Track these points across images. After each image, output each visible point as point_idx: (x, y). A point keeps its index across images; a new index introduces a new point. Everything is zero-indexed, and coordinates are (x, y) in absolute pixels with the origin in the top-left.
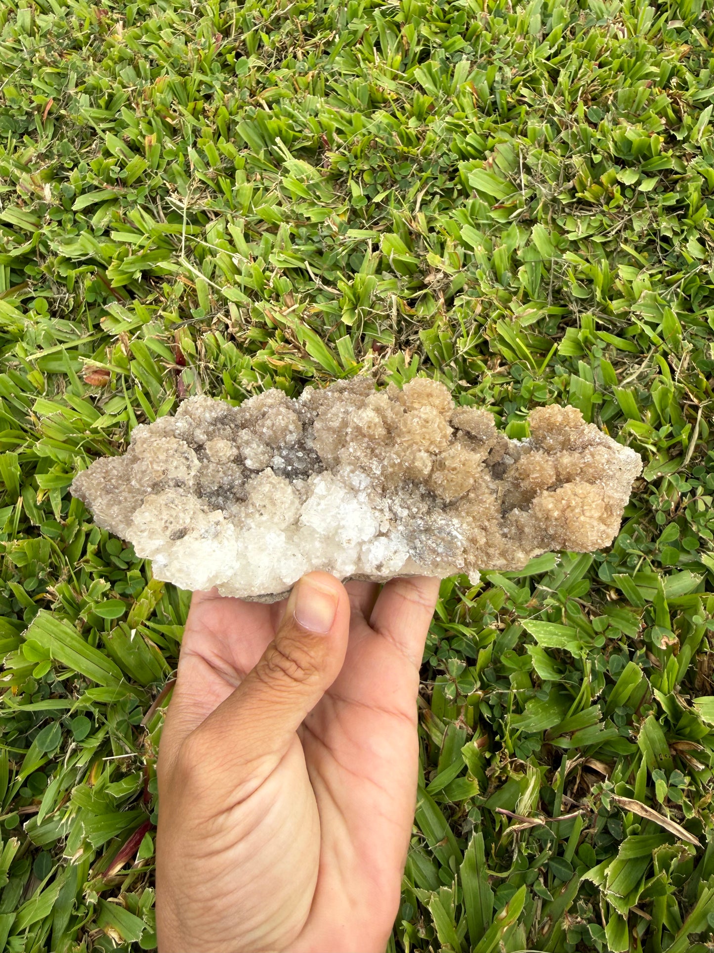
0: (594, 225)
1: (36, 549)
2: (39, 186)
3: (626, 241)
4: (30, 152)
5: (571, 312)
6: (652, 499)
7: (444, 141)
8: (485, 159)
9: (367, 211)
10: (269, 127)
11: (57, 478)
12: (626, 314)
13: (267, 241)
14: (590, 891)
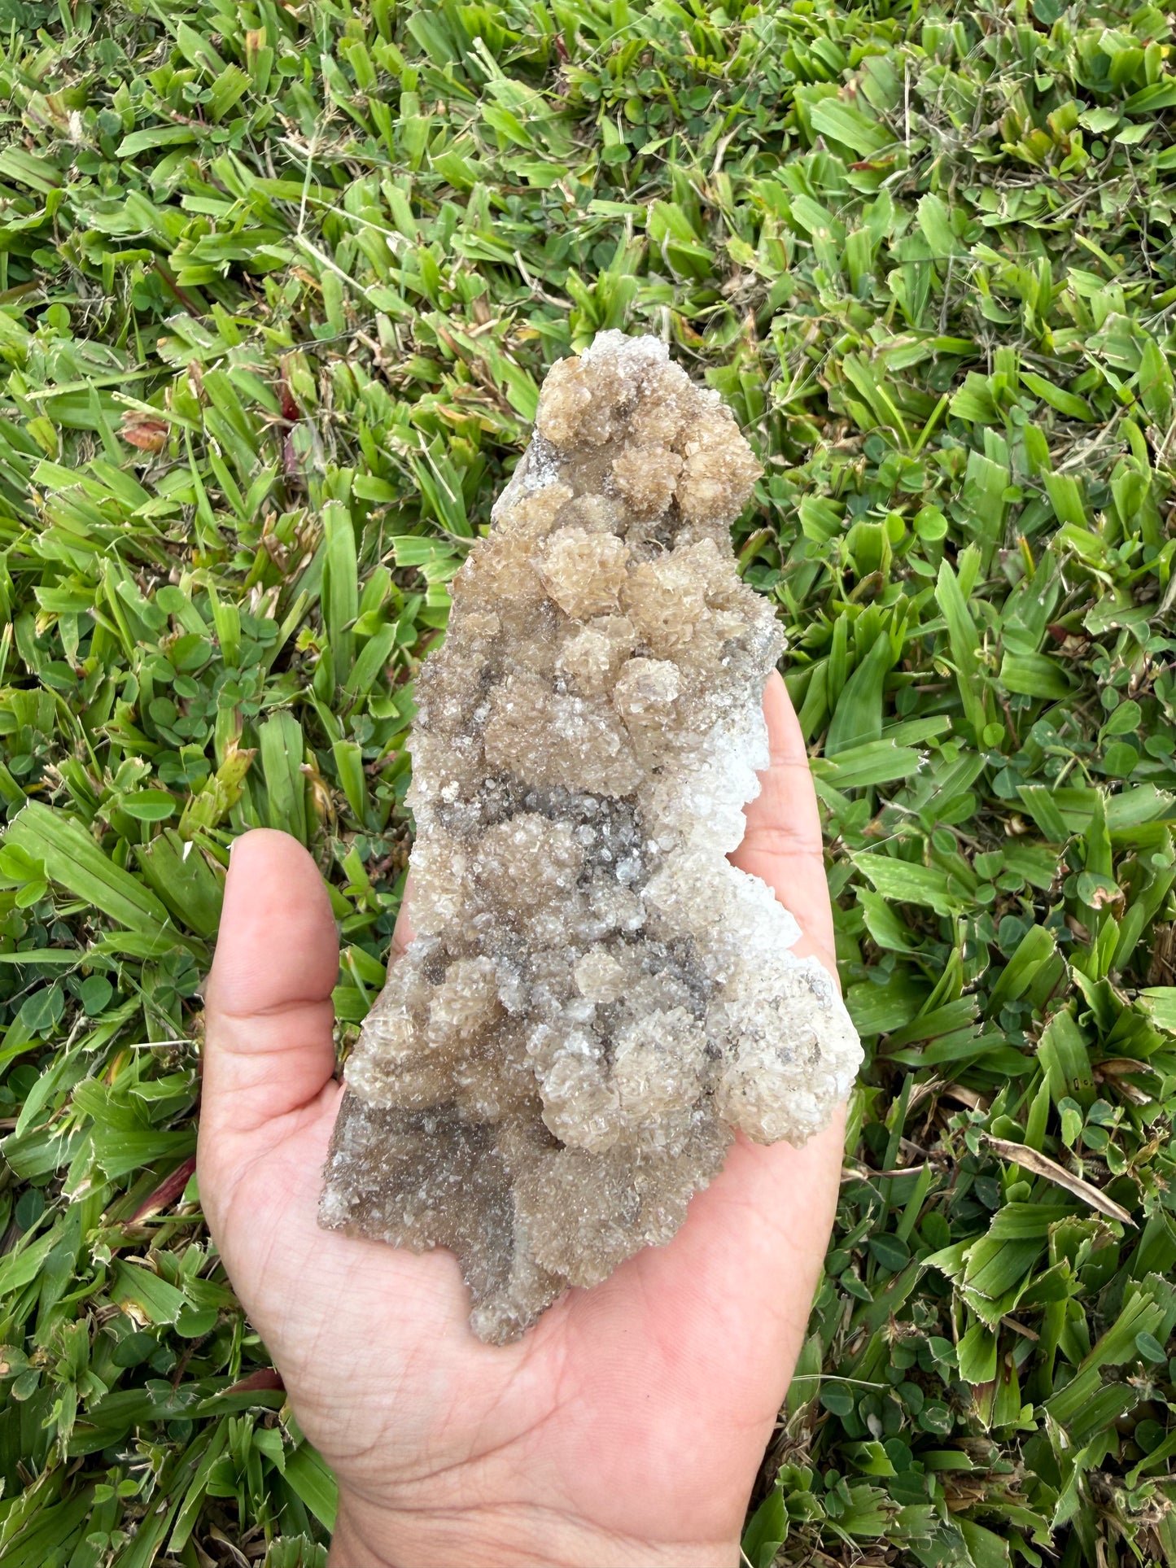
0: (1031, 202)
1: (31, 708)
2: (62, 116)
3: (1085, 231)
4: (50, 56)
5: (979, 349)
6: (1096, 666)
7: (771, 51)
8: (842, 82)
9: (629, 174)
10: (464, 20)
11: (73, 597)
12: (1075, 355)
13: (450, 214)
14: (937, 1286)
